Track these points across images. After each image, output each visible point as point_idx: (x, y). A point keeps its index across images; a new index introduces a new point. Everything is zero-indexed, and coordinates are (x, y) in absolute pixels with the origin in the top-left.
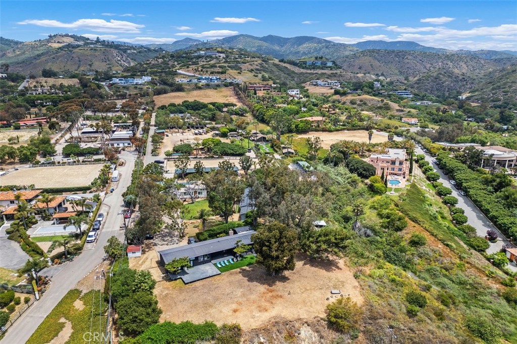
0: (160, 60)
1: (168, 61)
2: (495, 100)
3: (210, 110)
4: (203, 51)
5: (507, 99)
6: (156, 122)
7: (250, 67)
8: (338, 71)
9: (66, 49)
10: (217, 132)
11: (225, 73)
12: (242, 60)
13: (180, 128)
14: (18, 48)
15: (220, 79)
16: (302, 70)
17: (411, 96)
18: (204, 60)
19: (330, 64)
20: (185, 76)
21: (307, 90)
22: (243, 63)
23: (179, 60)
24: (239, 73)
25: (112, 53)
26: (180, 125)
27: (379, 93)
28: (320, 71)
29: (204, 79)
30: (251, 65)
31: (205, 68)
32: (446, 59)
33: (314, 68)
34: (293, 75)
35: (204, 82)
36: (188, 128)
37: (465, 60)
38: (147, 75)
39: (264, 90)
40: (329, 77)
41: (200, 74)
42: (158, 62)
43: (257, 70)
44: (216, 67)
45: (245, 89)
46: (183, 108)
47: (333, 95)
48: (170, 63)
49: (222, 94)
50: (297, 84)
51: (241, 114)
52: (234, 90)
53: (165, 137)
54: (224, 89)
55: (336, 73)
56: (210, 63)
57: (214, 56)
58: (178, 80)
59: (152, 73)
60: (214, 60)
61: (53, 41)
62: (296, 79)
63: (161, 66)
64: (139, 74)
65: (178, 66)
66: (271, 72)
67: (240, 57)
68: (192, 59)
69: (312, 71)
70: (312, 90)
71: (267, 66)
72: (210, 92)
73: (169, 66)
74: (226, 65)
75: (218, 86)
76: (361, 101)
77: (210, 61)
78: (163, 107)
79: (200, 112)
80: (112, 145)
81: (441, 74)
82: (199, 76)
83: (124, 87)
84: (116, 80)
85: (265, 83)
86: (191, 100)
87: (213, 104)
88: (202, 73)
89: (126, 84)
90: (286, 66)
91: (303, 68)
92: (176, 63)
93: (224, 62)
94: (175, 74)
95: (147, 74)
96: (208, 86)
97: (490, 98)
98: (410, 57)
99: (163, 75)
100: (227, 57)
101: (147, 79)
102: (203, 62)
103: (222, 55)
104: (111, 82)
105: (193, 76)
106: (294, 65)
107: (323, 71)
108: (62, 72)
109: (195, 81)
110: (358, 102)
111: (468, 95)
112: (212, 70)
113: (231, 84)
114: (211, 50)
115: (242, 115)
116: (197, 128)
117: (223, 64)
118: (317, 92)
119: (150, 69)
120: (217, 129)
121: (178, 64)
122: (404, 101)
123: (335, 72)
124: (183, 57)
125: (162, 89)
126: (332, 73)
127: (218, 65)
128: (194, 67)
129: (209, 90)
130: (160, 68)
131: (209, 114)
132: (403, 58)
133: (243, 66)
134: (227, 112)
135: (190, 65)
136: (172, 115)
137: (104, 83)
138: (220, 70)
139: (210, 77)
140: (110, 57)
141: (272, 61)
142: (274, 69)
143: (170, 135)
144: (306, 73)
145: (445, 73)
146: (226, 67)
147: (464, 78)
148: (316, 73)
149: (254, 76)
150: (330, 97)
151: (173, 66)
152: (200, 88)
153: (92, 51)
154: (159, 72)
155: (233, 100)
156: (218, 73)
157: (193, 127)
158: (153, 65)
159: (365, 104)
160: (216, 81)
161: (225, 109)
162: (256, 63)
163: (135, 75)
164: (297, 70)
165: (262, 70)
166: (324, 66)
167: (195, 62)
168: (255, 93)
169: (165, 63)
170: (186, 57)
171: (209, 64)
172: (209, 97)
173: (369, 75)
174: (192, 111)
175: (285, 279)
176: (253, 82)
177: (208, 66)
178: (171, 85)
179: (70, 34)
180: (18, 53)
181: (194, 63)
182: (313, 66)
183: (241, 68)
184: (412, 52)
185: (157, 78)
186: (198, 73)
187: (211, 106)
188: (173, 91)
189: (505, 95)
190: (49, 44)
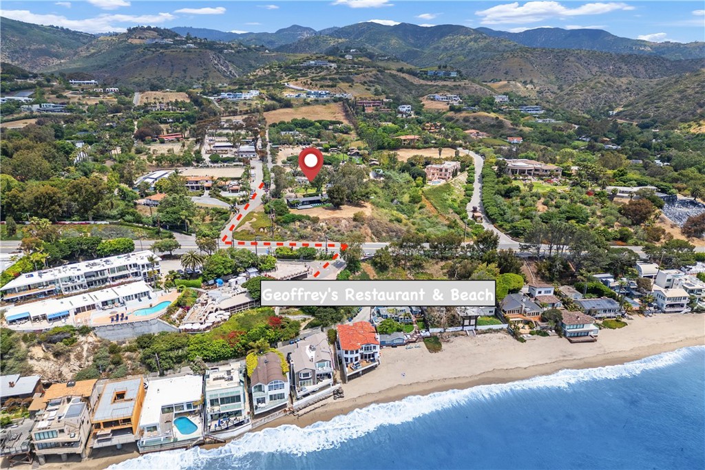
0: (267, 71)
1: (276, 72)
2: (644, 116)
3: (317, 128)
4: (314, 60)
5: (658, 116)
6: (270, 139)
7: (363, 78)
8: (462, 83)
9: (154, 49)
10: (321, 148)
11: (336, 86)
12: (355, 71)
13: (291, 144)
14: (91, 45)
15: (329, 93)
16: (422, 82)
17: (542, 112)
18: (313, 71)
19: (454, 74)
20: (293, 90)
21: (423, 105)
22: (356, 74)
23: (287, 71)
24: (350, 86)
25: (209, 56)
26: (291, 142)
27: (500, 109)
28: (441, 83)
29: (313, 94)
30: (364, 76)
31: (315, 80)
32: (621, 60)
33: (435, 79)
34: (411, 87)
35: (313, 97)
36: (297, 144)
37: (645, 63)
38: (254, 89)
39: (373, 106)
40: (451, 90)
41: (309, 88)
42: (265, 73)
43: (371, 82)
44: (326, 79)
45: (354, 105)
46: (292, 125)
47: (448, 111)
48: (277, 74)
49: (330, 110)
50: (414, 98)
51: (346, 131)
52: (344, 106)
53: (280, 152)
54: (333, 105)
55: (460, 85)
56: (320, 74)
57: (324, 66)
58: (287, 94)
59: (261, 86)
60: (325, 71)
61: (133, 37)
62: (413, 92)
63: (268, 78)
64: (246, 87)
65: (286, 79)
66: (387, 84)
67: (353, 67)
68: (301, 70)
69: (433, 83)
70: (428, 105)
71: (382, 77)
72: (318, 108)
73: (277, 77)
74: (337, 76)
75: (327, 101)
76: (475, 118)
77: (320, 72)
78: (274, 125)
79: (307, 130)
80: (242, 156)
81: (599, 82)
82: (309, 90)
83: (233, 103)
84: (225, 95)
85: (376, 98)
86: (299, 117)
87: (320, 122)
88: (311, 86)
89: (234, 99)
90: (405, 77)
91: (423, 79)
92: (284, 74)
93: (335, 74)
94: (283, 88)
95: (254, 87)
96: (316, 102)
97: (639, 114)
98: (572, 59)
99: (271, 88)
100: (339, 67)
101: (254, 93)
102: (313, 73)
103: (334, 65)
104: (219, 97)
105: (301, 90)
106: (414, 75)
107: (445, 83)
108: (154, 79)
109: (303, 96)
110: (472, 120)
111: (621, 109)
112: (322, 83)
113: (340, 99)
114: (322, 58)
115: (346, 133)
116: (305, 144)
117: (333, 76)
118: (433, 107)
119: (257, 81)
120: (321, 145)
121: (287, 76)
122: (526, 118)
123: (458, 84)
124: (291, 68)
125: (271, 105)
126: (454, 86)
127: (328, 77)
128: (303, 79)
129: (318, 106)
130: (267, 80)
131: (315, 132)
132: (563, 60)
133: (356, 78)
134: (333, 130)
135: (298, 77)
136: (283, 133)
137: (212, 98)
138: (331, 83)
139: (320, 92)
140: (206, 61)
141: (389, 71)
142: (390, 80)
143: (283, 150)
144: (426, 85)
145: (605, 81)
146: (336, 79)
147: (628, 88)
148: (436, 86)
149: (366, 89)
150: (444, 113)
151: (281, 78)
152: (308, 104)
153: (186, 53)
154: (267, 85)
155: (340, 117)
156: (328, 86)
157: (301, 143)
158: (260, 76)
159: (478, 121)
160: (325, 97)
161: (330, 127)
162: (370, 74)
163: (242, 89)
164: (416, 81)
165: (375, 82)
166: (447, 77)
168: (364, 110)
169: (272, 74)
170: (294, 68)
171: (319, 76)
172: (317, 113)
173: (514, 82)
174: (300, 129)
175: (340, 209)
176: (363, 97)
177: (317, 78)
178: (280, 101)
179: (152, 27)
180: (93, 51)
181: (304, 75)
182: (435, 77)
183: (353, 81)
184: (576, 52)
185: (264, 92)
186: (307, 86)
187: (318, 124)
188: (281, 107)
189: (656, 111)
190: (130, 41)
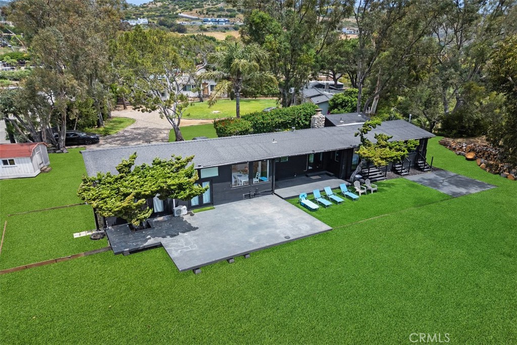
0: (159, 4)
1: (168, 5)
11: (235, 17)
15: (228, 21)
18: (209, 3)
20: (187, 19)
23: (181, 3)
29: (210, 21)
31: (211, 11)
35: (210, 24)
41: (205, 17)
42: (156, 5)
44: (223, 10)
48: (170, 6)
56: (216, 6)
58: (180, 23)
59: (148, 17)
60: (222, 3)
63: (159, 10)
64: (134, 17)
65: (179, 10)
68: (196, 2)
73: (169, 9)
74: (235, 9)
75: (227, 29)
77: (217, 4)
82: (205, 19)
88: (207, 16)
92: (177, 7)
94: (177, 17)
95: (143, 17)
96: (214, 28)
99: (162, 18)
101: (143, 21)
102: (209, 5)
105: (196, 19)
109: (200, 23)
112: (219, 13)
119: (147, 12)
121: (180, 7)
124: (185, 1)
127: (226, 9)
128: (198, 10)
129: (217, 33)
130: (158, 12)
135: (193, 8)
138: (229, 14)
146: (235, 11)
151: (174, 10)
152: (205, 30)
154: (157, 16)
156: (226, 16)
158: (151, 8)
160: (224, 24)
163: (129, 18)
167: (198, 5)
169: (164, 6)
170: (188, 0)
171: (216, 8)
177: (214, 9)
178: (171, 26)
185: (155, 21)
186: (203, 15)
